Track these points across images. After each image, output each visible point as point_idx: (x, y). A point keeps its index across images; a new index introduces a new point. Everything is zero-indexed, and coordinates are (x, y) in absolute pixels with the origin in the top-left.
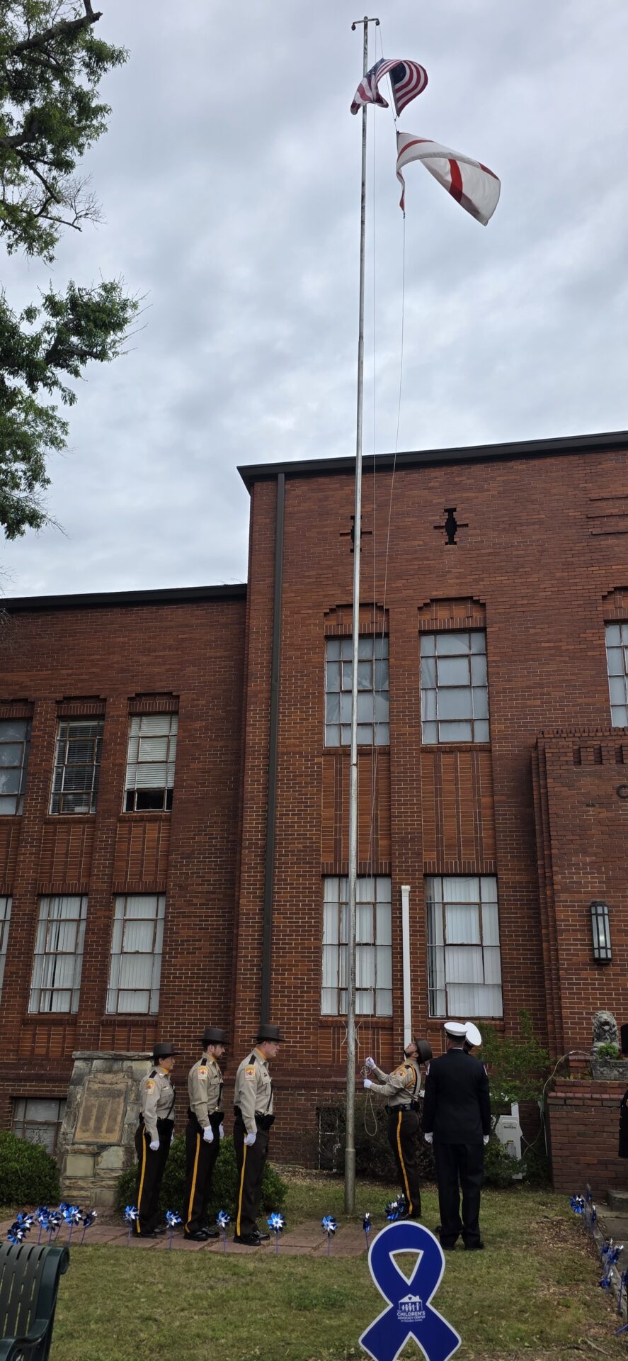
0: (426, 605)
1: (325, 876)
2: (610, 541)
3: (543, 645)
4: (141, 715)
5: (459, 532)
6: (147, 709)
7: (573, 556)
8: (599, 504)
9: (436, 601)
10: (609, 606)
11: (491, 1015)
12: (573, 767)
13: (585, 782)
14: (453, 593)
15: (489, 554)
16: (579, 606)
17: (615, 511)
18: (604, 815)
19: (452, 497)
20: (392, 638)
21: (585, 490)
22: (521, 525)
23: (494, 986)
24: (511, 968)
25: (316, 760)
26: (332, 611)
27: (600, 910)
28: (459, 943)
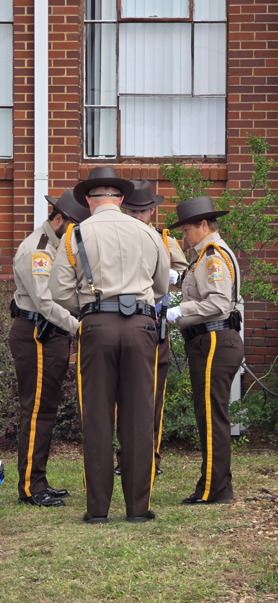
11: (203, 152)
23: (210, 97)
24: (244, 63)
28: (147, 16)
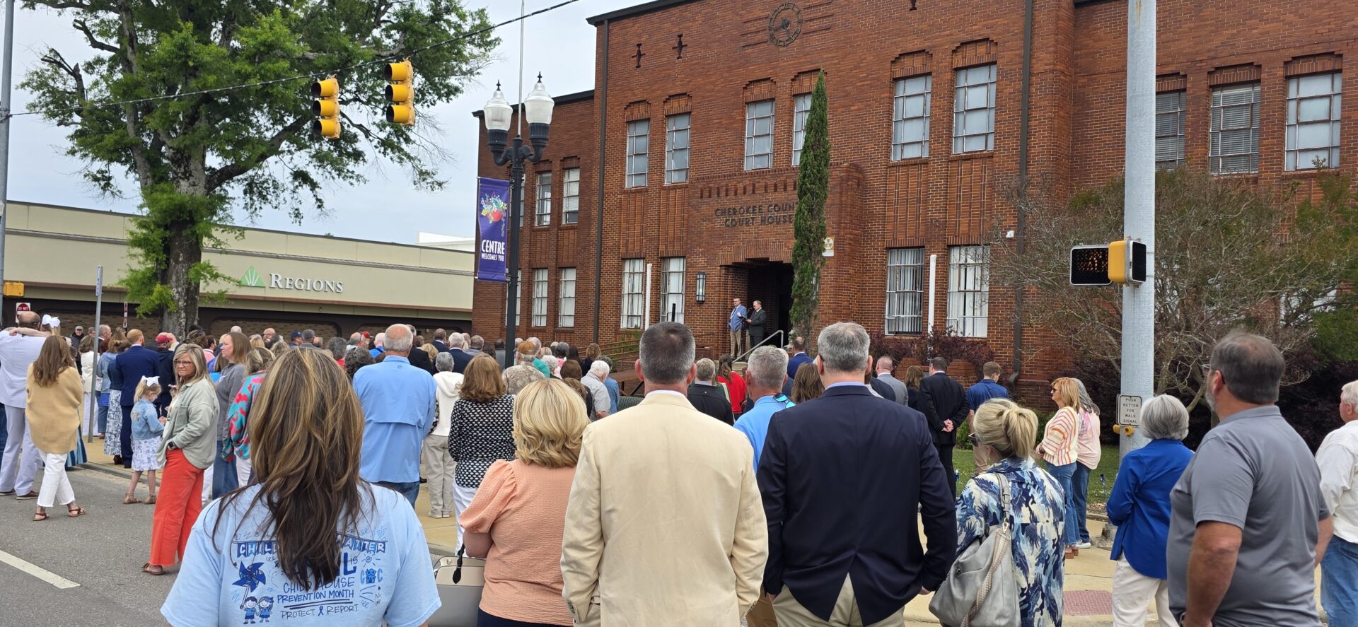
0: (668, 99)
1: (624, 259)
2: (750, 50)
3: (715, 121)
4: (569, 169)
5: (683, 49)
6: (569, 166)
7: (733, 61)
8: (747, 24)
9: (672, 97)
10: (748, 94)
12: (700, 200)
13: (704, 207)
14: (679, 91)
15: (696, 64)
16: (732, 95)
17: (753, 29)
18: (710, 225)
19: (681, 26)
20: (651, 122)
21: (741, 15)
22: (710, 42)
25: (619, 196)
26: (629, 105)
27: (701, 276)
